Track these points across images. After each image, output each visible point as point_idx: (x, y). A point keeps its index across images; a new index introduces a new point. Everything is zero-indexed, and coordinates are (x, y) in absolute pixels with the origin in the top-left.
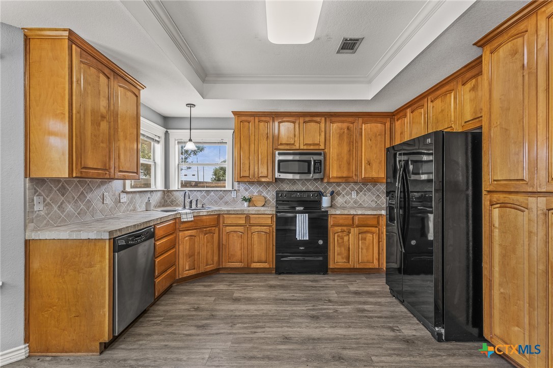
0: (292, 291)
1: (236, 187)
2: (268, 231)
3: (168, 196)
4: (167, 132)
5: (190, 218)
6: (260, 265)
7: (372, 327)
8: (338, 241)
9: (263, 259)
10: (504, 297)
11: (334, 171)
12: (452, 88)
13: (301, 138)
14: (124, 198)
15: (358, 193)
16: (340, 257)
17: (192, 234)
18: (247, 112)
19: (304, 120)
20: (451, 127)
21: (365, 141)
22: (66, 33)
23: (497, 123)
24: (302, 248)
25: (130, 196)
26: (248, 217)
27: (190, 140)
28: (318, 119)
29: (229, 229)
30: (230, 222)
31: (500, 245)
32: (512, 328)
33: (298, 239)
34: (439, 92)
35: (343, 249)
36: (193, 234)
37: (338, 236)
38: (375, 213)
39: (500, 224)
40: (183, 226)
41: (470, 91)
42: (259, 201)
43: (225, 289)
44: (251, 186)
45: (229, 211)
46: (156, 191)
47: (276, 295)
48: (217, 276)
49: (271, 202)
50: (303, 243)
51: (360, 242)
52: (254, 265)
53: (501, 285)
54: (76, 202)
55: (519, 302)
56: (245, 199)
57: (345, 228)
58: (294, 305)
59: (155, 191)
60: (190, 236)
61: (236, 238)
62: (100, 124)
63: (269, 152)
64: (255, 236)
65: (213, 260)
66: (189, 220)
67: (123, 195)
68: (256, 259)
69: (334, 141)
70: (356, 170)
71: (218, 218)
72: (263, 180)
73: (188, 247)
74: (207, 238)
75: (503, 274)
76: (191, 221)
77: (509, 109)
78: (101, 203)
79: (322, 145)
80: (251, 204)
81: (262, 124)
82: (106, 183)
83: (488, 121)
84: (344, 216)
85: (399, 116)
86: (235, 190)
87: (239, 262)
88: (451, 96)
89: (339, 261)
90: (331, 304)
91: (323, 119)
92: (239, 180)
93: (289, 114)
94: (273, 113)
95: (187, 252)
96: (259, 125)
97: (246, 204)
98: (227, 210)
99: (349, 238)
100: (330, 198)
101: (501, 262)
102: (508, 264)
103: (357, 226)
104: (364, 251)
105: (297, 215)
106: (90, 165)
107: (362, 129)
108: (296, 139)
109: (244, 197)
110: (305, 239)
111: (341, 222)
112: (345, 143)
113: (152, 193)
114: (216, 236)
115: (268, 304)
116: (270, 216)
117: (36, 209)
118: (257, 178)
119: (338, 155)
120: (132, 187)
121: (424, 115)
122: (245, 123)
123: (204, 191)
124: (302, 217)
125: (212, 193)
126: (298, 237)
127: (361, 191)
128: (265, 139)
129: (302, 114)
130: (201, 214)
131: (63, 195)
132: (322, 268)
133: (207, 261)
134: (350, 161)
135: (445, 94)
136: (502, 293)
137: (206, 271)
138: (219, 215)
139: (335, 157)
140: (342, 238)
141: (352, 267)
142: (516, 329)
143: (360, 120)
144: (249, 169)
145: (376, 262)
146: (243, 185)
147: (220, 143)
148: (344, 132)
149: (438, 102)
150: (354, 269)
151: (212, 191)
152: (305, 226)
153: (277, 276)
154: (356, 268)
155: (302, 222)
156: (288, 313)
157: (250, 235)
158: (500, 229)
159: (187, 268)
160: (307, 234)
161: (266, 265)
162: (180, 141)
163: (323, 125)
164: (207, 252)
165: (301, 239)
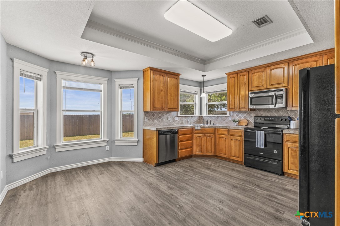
1: (232, 115)
2: (240, 140)
3: (201, 119)
4: (201, 89)
6: (235, 158)
8: (291, 153)
9: (237, 155)
13: (268, 81)
14: (177, 119)
16: (293, 165)
17: (200, 136)
19: (270, 68)
22: (149, 68)
24: (261, 153)
25: (180, 118)
26: (229, 131)
28: (282, 65)
29: (220, 136)
30: (220, 133)
33: (257, 147)
35: (296, 160)
40: (196, 132)
42: (244, 122)
44: (240, 114)
45: (220, 126)
46: (196, 116)
49: (252, 123)
50: (260, 150)
52: (232, 158)
54: (158, 119)
56: (235, 121)
61: (223, 141)
62: (160, 93)
63: (246, 93)
64: (233, 142)
65: (211, 150)
66: (198, 129)
67: (176, 118)
68: (233, 154)
72: (242, 110)
73: (198, 142)
74: (208, 139)
76: (200, 130)
78: (167, 120)
79: (285, 83)
80: (239, 124)
81: (242, 77)
82: (169, 113)
86: (231, 116)
87: (225, 154)
89: (292, 168)
91: (287, 64)
92: (229, 110)
93: (259, 67)
94: (249, 69)
95: (198, 144)
96: (240, 78)
97: (235, 124)
105: (256, 131)
106: (157, 107)
108: (264, 82)
110: (261, 147)
113: (192, 117)
114: (213, 139)
116: (241, 131)
117: (146, 120)
118: (239, 109)
120: (181, 114)
122: (232, 78)
123: (216, 116)
124: (260, 133)
126: (257, 146)
129: (269, 64)
131: (154, 117)
133: (208, 150)
137: (207, 155)
138: (215, 128)
140: (295, 152)
144: (235, 104)
146: (235, 113)
152: (262, 139)
155: (260, 136)
157: (230, 141)
159: (198, 151)
160: (263, 145)
161: (239, 159)
163: (286, 69)
164: (208, 146)
165: (258, 147)
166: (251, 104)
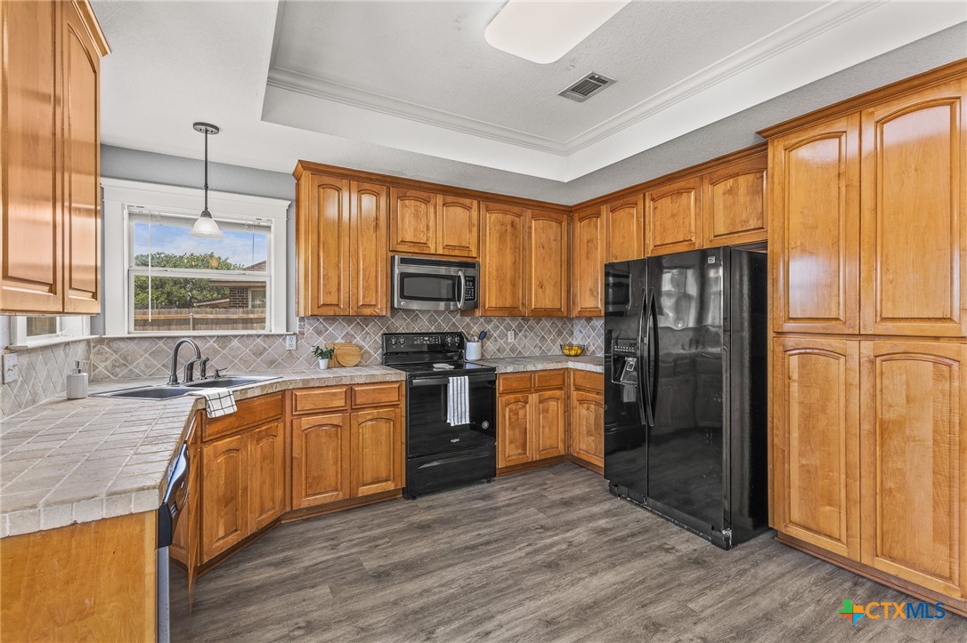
0: (469, 528)
1: (298, 328)
2: (392, 416)
3: (99, 353)
5: (229, 408)
6: (376, 488)
7: (640, 555)
8: (510, 419)
9: (384, 474)
10: (806, 471)
11: (491, 296)
12: (691, 186)
13: (440, 234)
15: (516, 334)
16: (513, 446)
17: (232, 446)
18: (334, 167)
19: (444, 200)
20: (690, 240)
21: (536, 249)
23: (795, 243)
24: (456, 440)
26: (351, 391)
27: (206, 214)
28: (467, 201)
29: (306, 422)
30: (312, 407)
31: (801, 403)
32: (821, 509)
33: (452, 425)
34: (667, 188)
35: (517, 431)
36: (234, 446)
37: (511, 411)
38: (559, 366)
39: (800, 376)
41: (724, 194)
42: (349, 355)
43: (333, 559)
44: (331, 325)
45: (308, 381)
46: (76, 342)
47: (448, 543)
48: (283, 532)
49: (371, 355)
50: (459, 429)
51: (541, 416)
52: (364, 491)
53: (801, 454)
55: (831, 474)
56: (319, 353)
57: (519, 395)
58: (498, 552)
59: (72, 342)
60: (229, 450)
61: (324, 440)
63: (379, 255)
64: (366, 430)
65: (273, 499)
66: (226, 412)
68: (368, 477)
69: (491, 245)
70: (524, 297)
71: (279, 400)
72: (365, 311)
73: (222, 481)
74: (262, 451)
75: (805, 439)
76: (231, 415)
77: (817, 227)
79: (473, 249)
80: (332, 362)
81: (365, 197)
83: (780, 240)
84: (518, 375)
85: (583, 214)
86: (294, 334)
87: (332, 491)
88: (689, 197)
89: (511, 453)
90: (549, 533)
91: (475, 203)
92: (316, 313)
93: (418, 184)
94: (389, 179)
95: (221, 493)
96: (358, 197)
97: (322, 363)
98: (303, 380)
99: (526, 412)
100: (479, 343)
101: (803, 425)
102: (813, 427)
103: (537, 391)
104: (547, 430)
105: (449, 379)
107: (530, 228)
108: (431, 234)
109: (318, 348)
110: (463, 423)
111: (515, 385)
112: (508, 250)
113: (67, 349)
114: (278, 441)
115: (451, 565)
116: (397, 385)
118: (355, 309)
119: (497, 270)
121: (637, 218)
122: (329, 191)
124: (459, 382)
125: (235, 343)
126: (452, 421)
127: (520, 331)
128: (372, 228)
129: (441, 188)
130: (250, 394)
132: (487, 472)
133: (262, 504)
134: (515, 280)
135: (679, 193)
136: (803, 465)
137: (261, 527)
138: (284, 393)
139: (494, 274)
140: (517, 414)
141: (530, 460)
142: (828, 508)
143: (529, 213)
144: (339, 290)
145: (561, 446)
146: (311, 322)
147: (255, 226)
148: (506, 230)
149: (666, 203)
150: (533, 462)
151: (236, 336)
152: (463, 398)
153: (411, 503)
154: (536, 461)
155: (459, 392)
156: (504, 572)
157: (354, 430)
158: (800, 383)
159: (221, 533)
160: (468, 414)
161: (390, 486)
162: (136, 210)
163: (474, 213)
164: (263, 483)
165: (456, 424)
166: (402, 296)
